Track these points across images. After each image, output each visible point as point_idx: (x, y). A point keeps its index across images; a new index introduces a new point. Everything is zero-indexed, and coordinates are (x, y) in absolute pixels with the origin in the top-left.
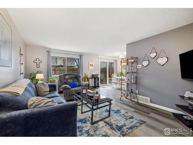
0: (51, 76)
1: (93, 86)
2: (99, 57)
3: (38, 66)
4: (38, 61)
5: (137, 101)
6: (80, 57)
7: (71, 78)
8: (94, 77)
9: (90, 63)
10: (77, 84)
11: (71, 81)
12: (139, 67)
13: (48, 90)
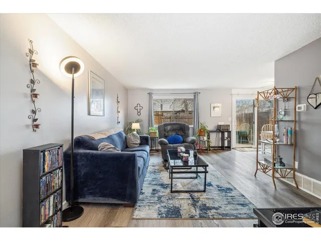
0: (152, 126)
1: (220, 145)
2: (234, 92)
3: (139, 113)
4: (139, 108)
5: (295, 185)
6: (195, 96)
7: (174, 130)
8: (222, 130)
9: (213, 105)
10: (179, 139)
11: (174, 134)
12: (300, 108)
13: (139, 142)
